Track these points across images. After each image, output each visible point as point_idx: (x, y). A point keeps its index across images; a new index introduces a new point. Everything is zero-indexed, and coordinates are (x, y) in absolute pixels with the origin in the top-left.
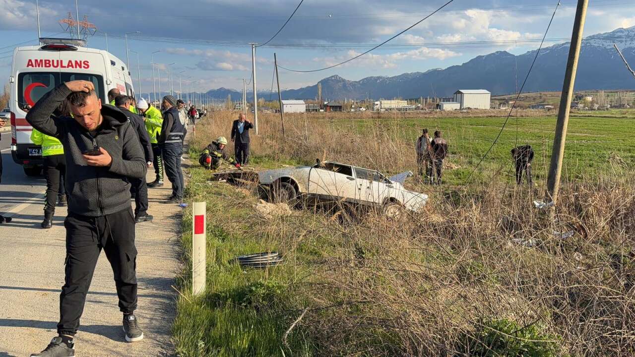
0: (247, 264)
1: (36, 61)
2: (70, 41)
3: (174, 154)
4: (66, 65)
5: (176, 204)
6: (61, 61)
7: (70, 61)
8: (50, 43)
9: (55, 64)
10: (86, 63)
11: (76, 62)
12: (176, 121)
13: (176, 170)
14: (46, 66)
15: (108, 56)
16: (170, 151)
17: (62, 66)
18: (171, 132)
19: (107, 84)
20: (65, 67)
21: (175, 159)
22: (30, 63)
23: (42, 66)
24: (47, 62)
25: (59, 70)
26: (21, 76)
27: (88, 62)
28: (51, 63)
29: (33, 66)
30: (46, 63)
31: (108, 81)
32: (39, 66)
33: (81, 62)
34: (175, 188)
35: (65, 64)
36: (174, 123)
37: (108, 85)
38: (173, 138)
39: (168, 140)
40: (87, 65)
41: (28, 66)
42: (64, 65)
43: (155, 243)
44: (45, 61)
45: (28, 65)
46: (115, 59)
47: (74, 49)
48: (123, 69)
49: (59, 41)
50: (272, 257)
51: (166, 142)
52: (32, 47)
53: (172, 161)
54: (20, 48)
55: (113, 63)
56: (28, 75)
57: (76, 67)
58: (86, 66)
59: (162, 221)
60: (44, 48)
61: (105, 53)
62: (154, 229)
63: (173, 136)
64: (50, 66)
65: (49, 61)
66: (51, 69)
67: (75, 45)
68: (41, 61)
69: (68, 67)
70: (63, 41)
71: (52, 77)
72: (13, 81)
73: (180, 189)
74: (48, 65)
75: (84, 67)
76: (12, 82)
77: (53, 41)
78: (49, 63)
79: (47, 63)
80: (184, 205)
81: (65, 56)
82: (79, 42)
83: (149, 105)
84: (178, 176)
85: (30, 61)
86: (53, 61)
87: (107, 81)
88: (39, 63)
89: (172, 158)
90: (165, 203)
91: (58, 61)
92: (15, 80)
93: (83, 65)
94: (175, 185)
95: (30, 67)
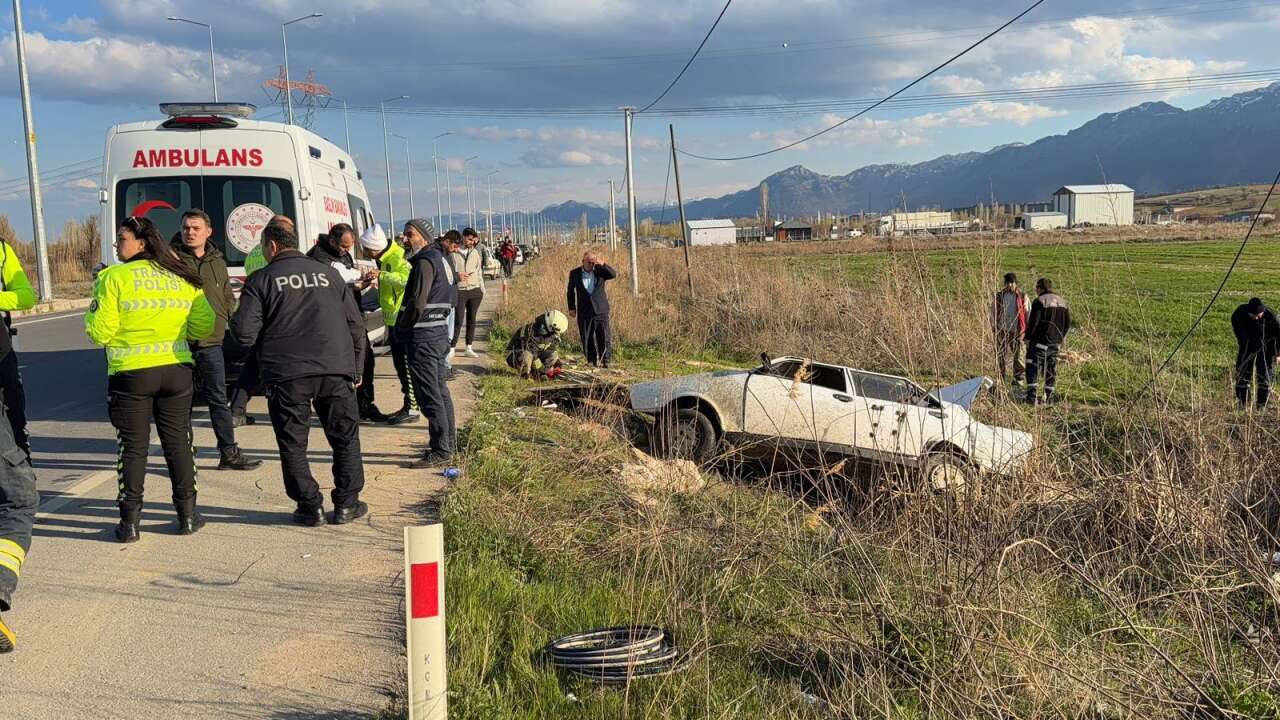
0: (578, 670)
1: (152, 153)
2: (222, 108)
3: (433, 354)
4: (215, 161)
5: (437, 470)
6: (204, 152)
7: (222, 152)
8: (183, 112)
9: (192, 159)
10: (255, 153)
11: (235, 153)
12: (440, 278)
13: (437, 390)
14: (172, 164)
15: (304, 138)
16: (426, 345)
17: (205, 163)
18: (429, 301)
19: (301, 198)
20: (211, 164)
21: (436, 365)
22: (140, 158)
23: (164, 165)
24: (175, 155)
25: (199, 170)
26: (123, 187)
27: (259, 152)
28: (183, 157)
29: (146, 165)
30: (172, 158)
31: (303, 191)
32: (158, 165)
33: (244, 151)
34: (436, 433)
35: (212, 157)
36: (435, 282)
37: (302, 200)
38: (432, 316)
39: (421, 321)
40: (257, 157)
41: (135, 166)
42: (209, 160)
43: (359, 590)
44: (171, 152)
45: (136, 163)
46: (319, 143)
47: (231, 126)
48: (342, 165)
49: (199, 108)
50: (645, 647)
51: (417, 325)
52: (143, 125)
53: (430, 370)
54: (120, 128)
55: (315, 153)
56: (136, 185)
57: (235, 164)
58: (256, 161)
59: (393, 518)
60: (167, 126)
61: (296, 131)
62: (372, 542)
63: (433, 311)
64: (180, 163)
65: (179, 152)
66: (184, 170)
67: (235, 116)
68: (163, 152)
69: (218, 163)
70: (208, 108)
71: (185, 188)
72: (106, 198)
73: (446, 434)
74: (176, 161)
75: (252, 163)
76: (103, 201)
77: (186, 109)
78: (178, 158)
79: (175, 157)
80: (453, 471)
81: (211, 141)
82: (241, 108)
83: (390, 242)
84: (442, 404)
85: (140, 153)
86: (187, 152)
87: (300, 192)
88: (157, 158)
89: (429, 364)
90: (411, 466)
91: (196, 152)
92: (111, 196)
93: (249, 158)
94: (435, 424)
95: (140, 167)
